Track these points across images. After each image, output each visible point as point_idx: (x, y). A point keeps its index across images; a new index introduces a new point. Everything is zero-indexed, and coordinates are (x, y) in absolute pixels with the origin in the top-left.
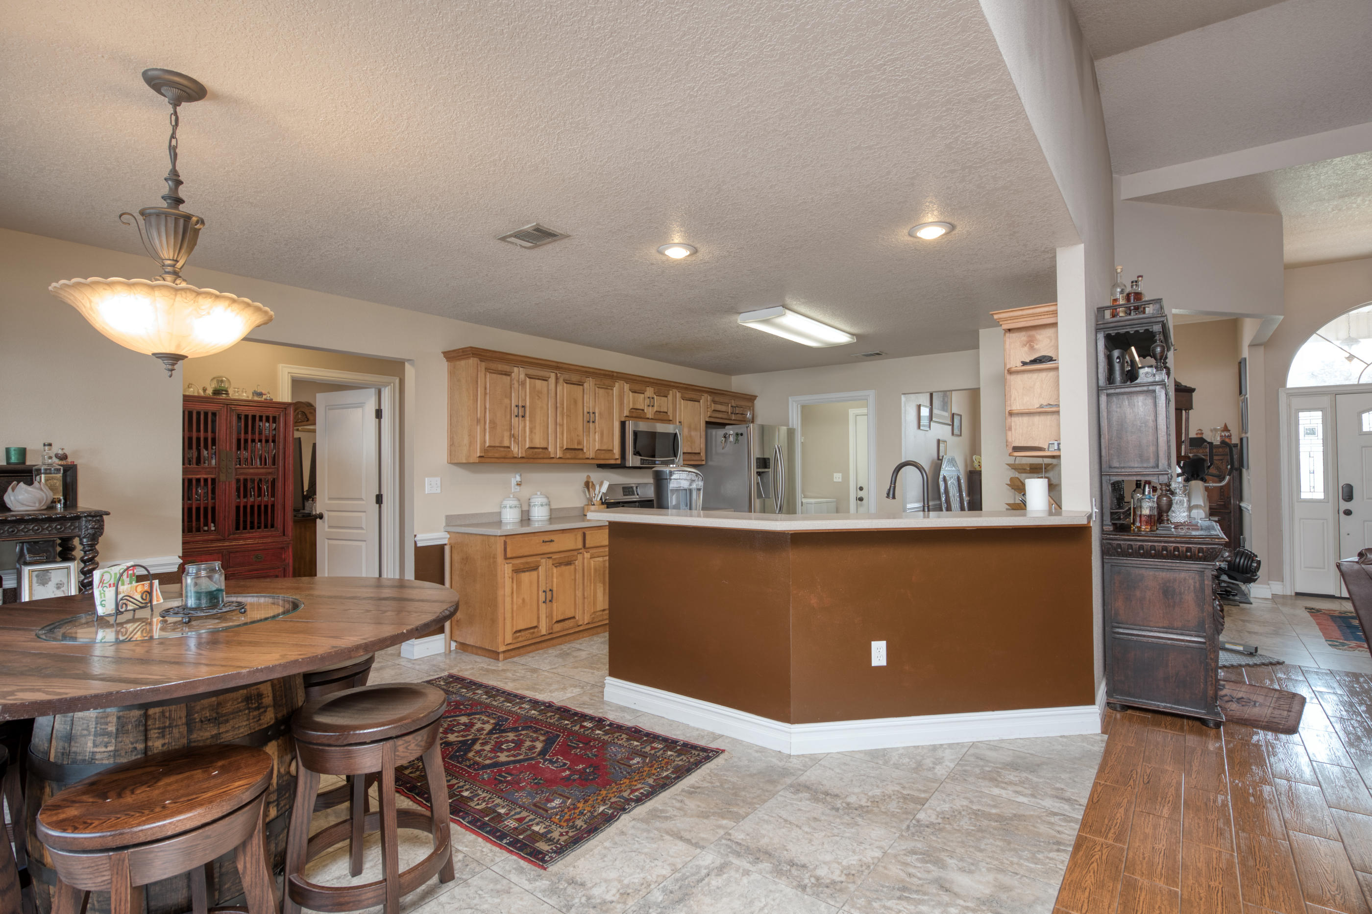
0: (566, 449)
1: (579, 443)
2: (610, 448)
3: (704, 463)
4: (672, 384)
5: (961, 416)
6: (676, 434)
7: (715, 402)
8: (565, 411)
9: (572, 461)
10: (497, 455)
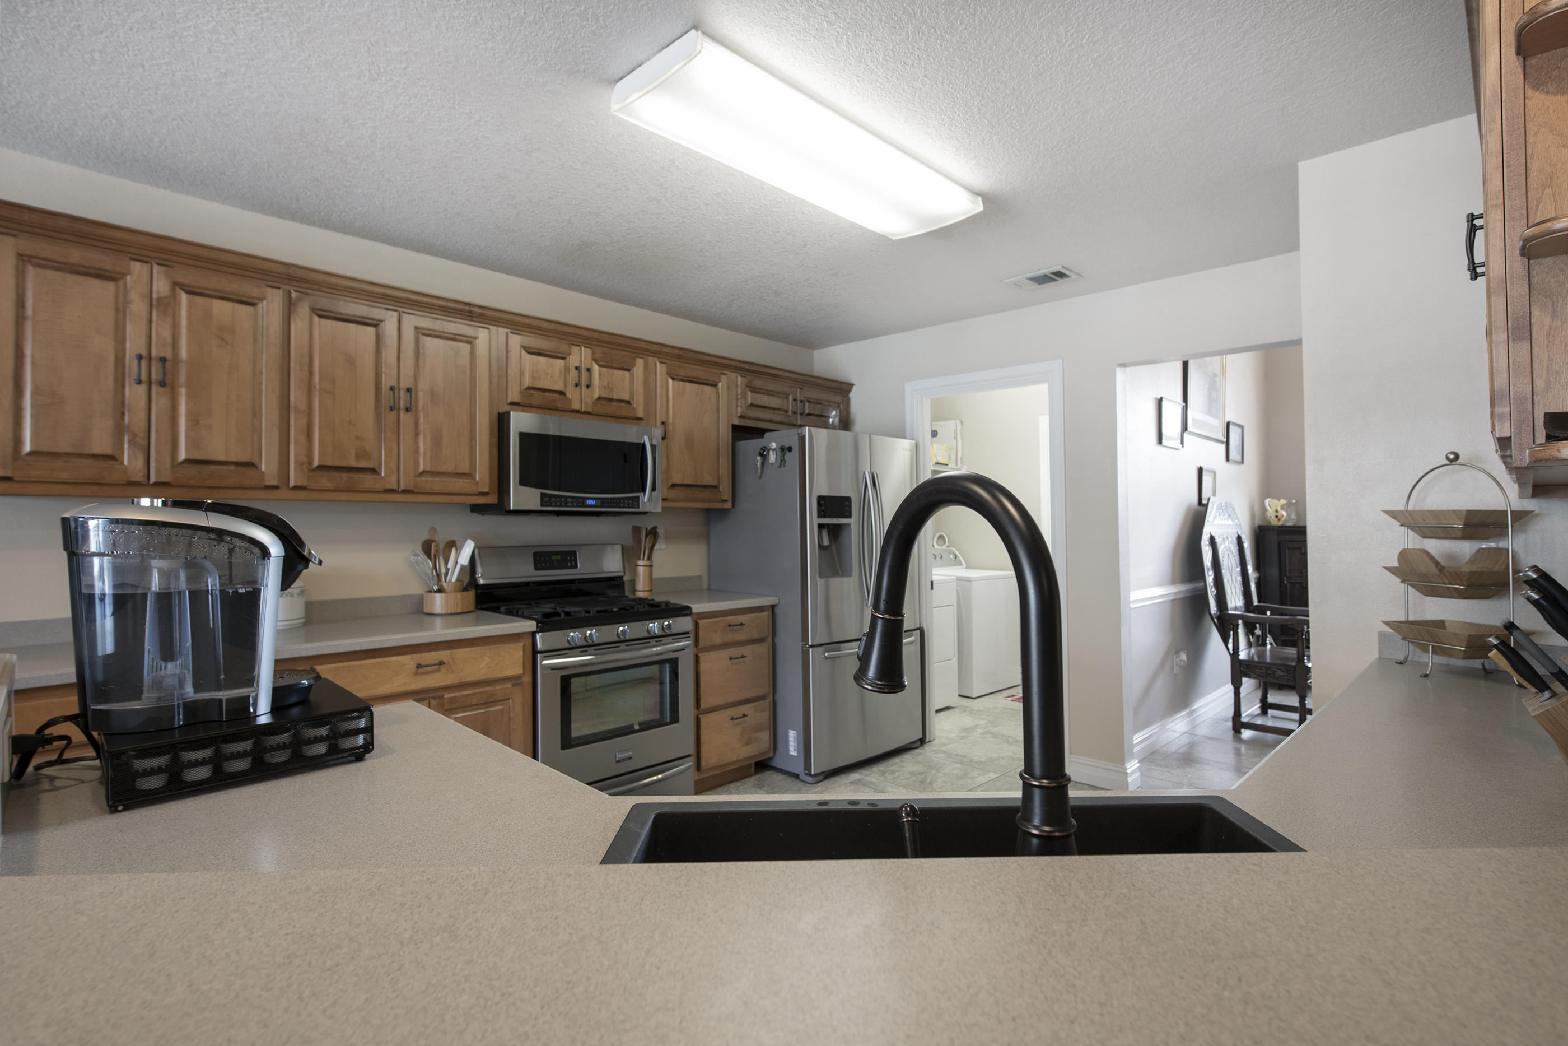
0: (320, 467)
1: (362, 454)
2: (465, 468)
3: (728, 505)
4: (643, 345)
5: (1242, 427)
6: (644, 445)
7: (754, 390)
8: (316, 379)
9: (344, 496)
10: (64, 476)
